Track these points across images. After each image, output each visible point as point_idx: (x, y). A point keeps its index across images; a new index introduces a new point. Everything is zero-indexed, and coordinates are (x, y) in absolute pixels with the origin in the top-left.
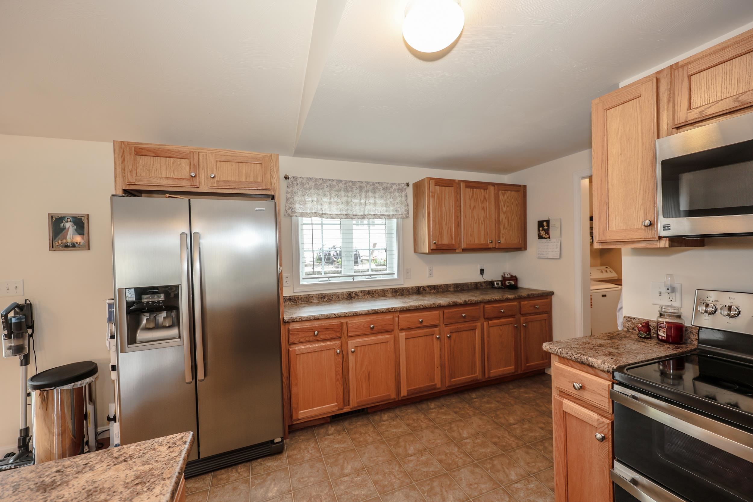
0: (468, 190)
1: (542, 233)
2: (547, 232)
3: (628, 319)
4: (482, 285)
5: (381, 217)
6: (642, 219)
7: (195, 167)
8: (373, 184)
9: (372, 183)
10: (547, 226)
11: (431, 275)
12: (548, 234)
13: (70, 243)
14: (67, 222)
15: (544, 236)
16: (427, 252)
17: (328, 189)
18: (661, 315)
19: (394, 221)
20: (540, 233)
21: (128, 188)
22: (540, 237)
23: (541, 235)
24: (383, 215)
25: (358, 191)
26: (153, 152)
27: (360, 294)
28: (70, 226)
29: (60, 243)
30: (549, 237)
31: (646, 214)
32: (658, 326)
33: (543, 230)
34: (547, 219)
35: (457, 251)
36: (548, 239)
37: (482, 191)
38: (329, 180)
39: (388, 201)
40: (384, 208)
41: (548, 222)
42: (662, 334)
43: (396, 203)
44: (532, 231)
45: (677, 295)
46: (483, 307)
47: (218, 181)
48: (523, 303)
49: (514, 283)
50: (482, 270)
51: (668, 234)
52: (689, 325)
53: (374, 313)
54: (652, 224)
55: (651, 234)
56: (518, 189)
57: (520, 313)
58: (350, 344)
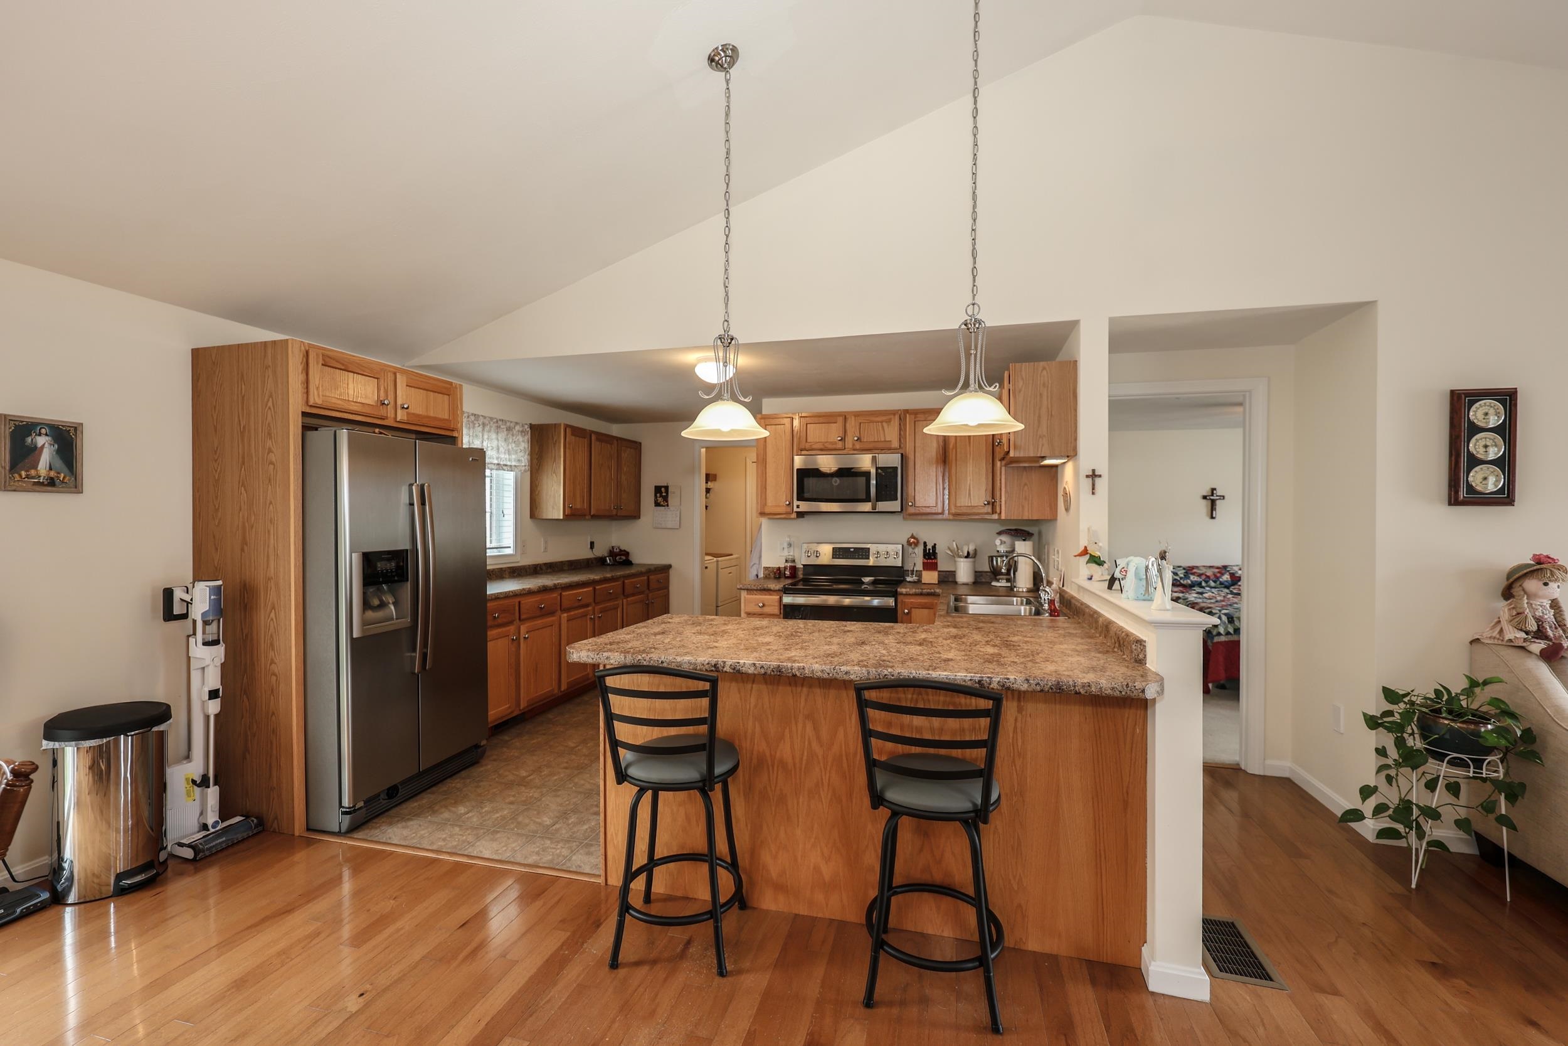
0: (598, 443)
1: (660, 500)
2: (666, 499)
3: (766, 569)
4: (592, 563)
5: (504, 468)
6: (783, 501)
7: (384, 391)
8: (497, 421)
9: (495, 420)
10: (665, 492)
11: (548, 549)
12: (667, 501)
13: (44, 477)
14: (40, 434)
15: (662, 503)
16: (562, 518)
18: (787, 561)
19: (513, 476)
20: (658, 500)
21: (308, 410)
22: (657, 504)
23: (659, 501)
24: (506, 465)
25: (480, 429)
26: (343, 365)
28: (45, 444)
29: (24, 477)
30: (668, 505)
31: (785, 498)
32: (785, 568)
33: (661, 496)
34: (666, 485)
35: (587, 517)
36: (666, 507)
37: (609, 445)
39: (510, 447)
40: (507, 456)
41: (667, 488)
42: (787, 573)
43: (519, 451)
44: (647, 497)
45: (792, 548)
46: (624, 582)
47: (408, 414)
48: (651, 577)
49: (624, 558)
50: (592, 544)
51: (798, 510)
52: (799, 566)
53: (544, 590)
54: (791, 504)
55: (789, 509)
56: (636, 447)
57: (648, 589)
58: (523, 629)
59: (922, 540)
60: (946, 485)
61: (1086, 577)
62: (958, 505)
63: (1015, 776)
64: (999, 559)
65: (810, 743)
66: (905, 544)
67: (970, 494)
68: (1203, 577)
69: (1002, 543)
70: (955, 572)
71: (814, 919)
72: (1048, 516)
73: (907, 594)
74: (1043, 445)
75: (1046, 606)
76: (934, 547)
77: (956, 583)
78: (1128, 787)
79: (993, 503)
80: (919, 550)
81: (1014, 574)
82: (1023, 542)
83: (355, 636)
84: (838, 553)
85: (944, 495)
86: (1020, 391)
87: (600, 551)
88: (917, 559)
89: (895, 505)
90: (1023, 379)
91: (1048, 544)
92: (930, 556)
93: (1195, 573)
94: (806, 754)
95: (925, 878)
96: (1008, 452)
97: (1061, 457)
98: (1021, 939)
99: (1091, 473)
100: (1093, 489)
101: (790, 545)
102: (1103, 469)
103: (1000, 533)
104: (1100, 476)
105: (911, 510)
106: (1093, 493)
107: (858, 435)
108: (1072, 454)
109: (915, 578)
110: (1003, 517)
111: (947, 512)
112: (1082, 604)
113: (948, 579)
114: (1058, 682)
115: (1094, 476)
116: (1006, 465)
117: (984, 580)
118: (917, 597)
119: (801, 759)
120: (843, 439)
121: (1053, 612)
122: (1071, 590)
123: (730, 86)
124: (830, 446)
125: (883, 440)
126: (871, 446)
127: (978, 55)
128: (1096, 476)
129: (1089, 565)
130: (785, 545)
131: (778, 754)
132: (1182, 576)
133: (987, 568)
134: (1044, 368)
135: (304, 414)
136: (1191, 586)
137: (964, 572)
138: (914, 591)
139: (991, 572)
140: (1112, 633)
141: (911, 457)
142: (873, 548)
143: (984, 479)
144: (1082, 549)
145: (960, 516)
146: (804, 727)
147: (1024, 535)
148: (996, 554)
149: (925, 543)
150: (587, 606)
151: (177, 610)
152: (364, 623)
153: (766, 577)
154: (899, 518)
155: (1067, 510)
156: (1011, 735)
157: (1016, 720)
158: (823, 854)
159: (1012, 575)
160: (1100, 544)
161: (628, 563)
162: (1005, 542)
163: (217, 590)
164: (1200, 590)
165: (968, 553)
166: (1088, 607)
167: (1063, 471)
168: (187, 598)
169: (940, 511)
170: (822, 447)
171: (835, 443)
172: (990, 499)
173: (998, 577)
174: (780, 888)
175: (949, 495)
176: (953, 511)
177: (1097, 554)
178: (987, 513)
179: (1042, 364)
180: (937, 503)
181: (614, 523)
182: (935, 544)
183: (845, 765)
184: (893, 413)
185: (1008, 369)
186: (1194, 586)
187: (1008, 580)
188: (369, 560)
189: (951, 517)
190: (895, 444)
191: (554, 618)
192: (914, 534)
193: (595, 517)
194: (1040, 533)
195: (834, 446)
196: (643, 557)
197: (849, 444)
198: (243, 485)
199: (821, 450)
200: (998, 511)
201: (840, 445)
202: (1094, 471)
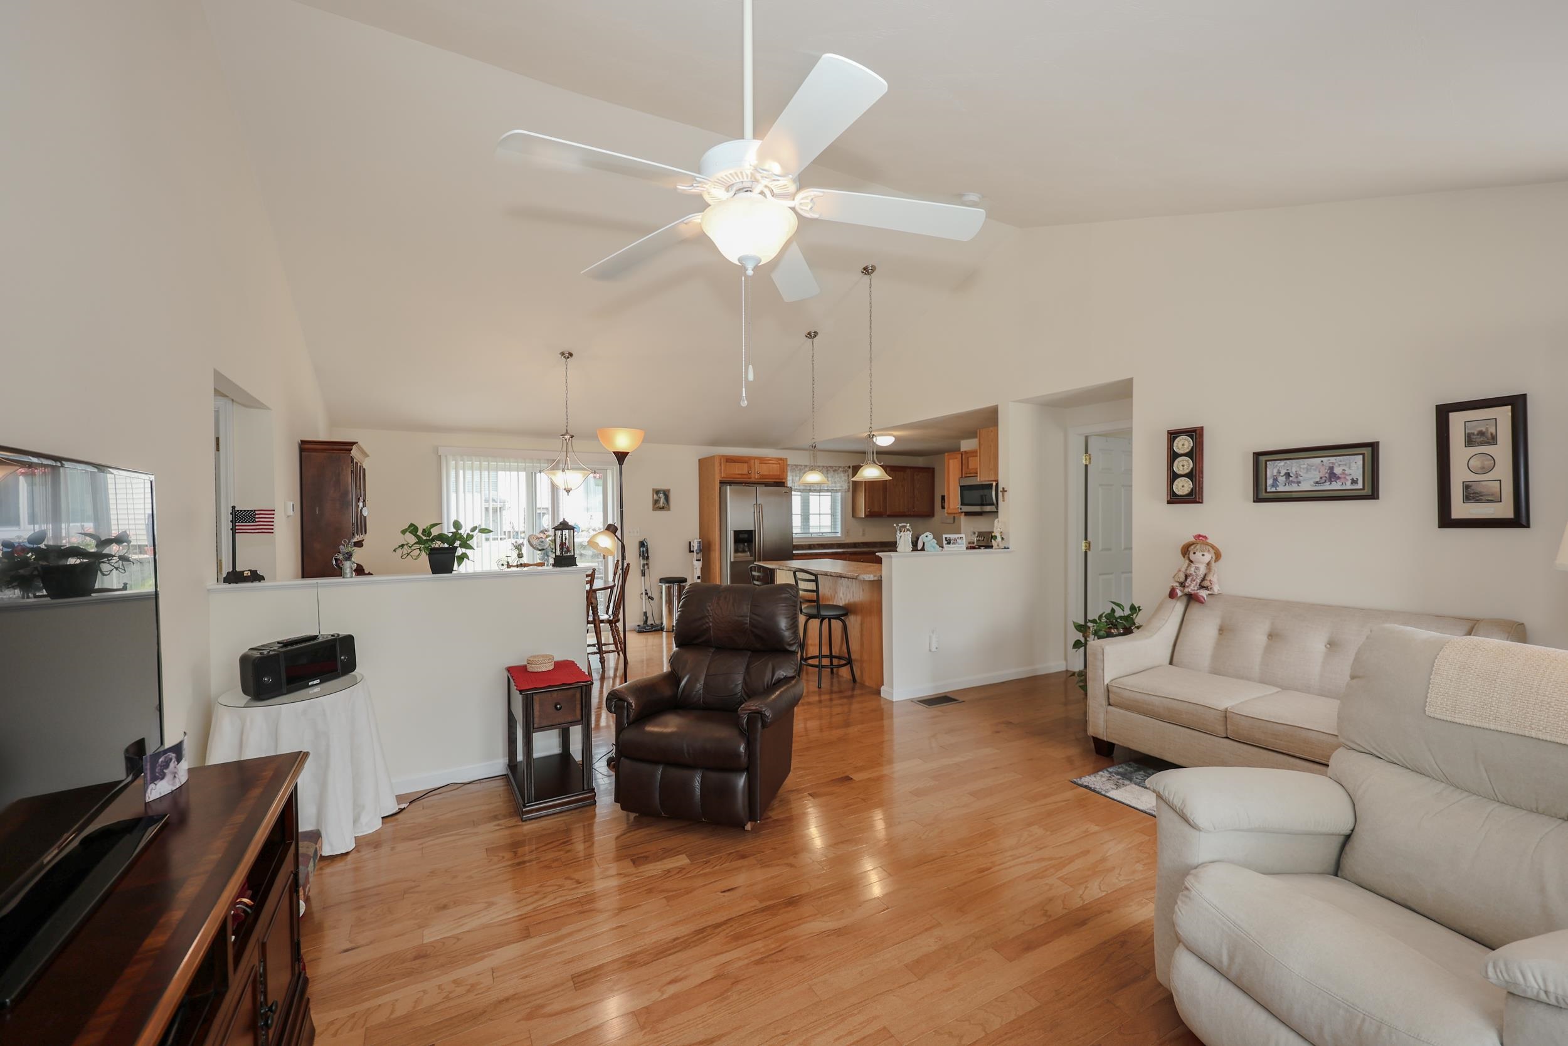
0: (892, 472)
7: (750, 468)
8: (827, 468)
11: (864, 534)
13: (662, 506)
14: (661, 493)
17: (798, 472)
19: (839, 495)
20: (943, 505)
22: (943, 508)
24: (829, 489)
27: (816, 546)
28: (662, 496)
29: (657, 506)
35: (884, 516)
37: (902, 473)
38: (799, 465)
39: (836, 480)
44: (938, 502)
47: (760, 475)
56: (927, 471)
83: (732, 560)
100: (1003, 498)
106: (1004, 501)
128: (1004, 491)
135: (721, 481)
151: (692, 549)
152: (735, 557)
163: (701, 543)
168: (694, 546)
188: (737, 534)
193: (889, 516)
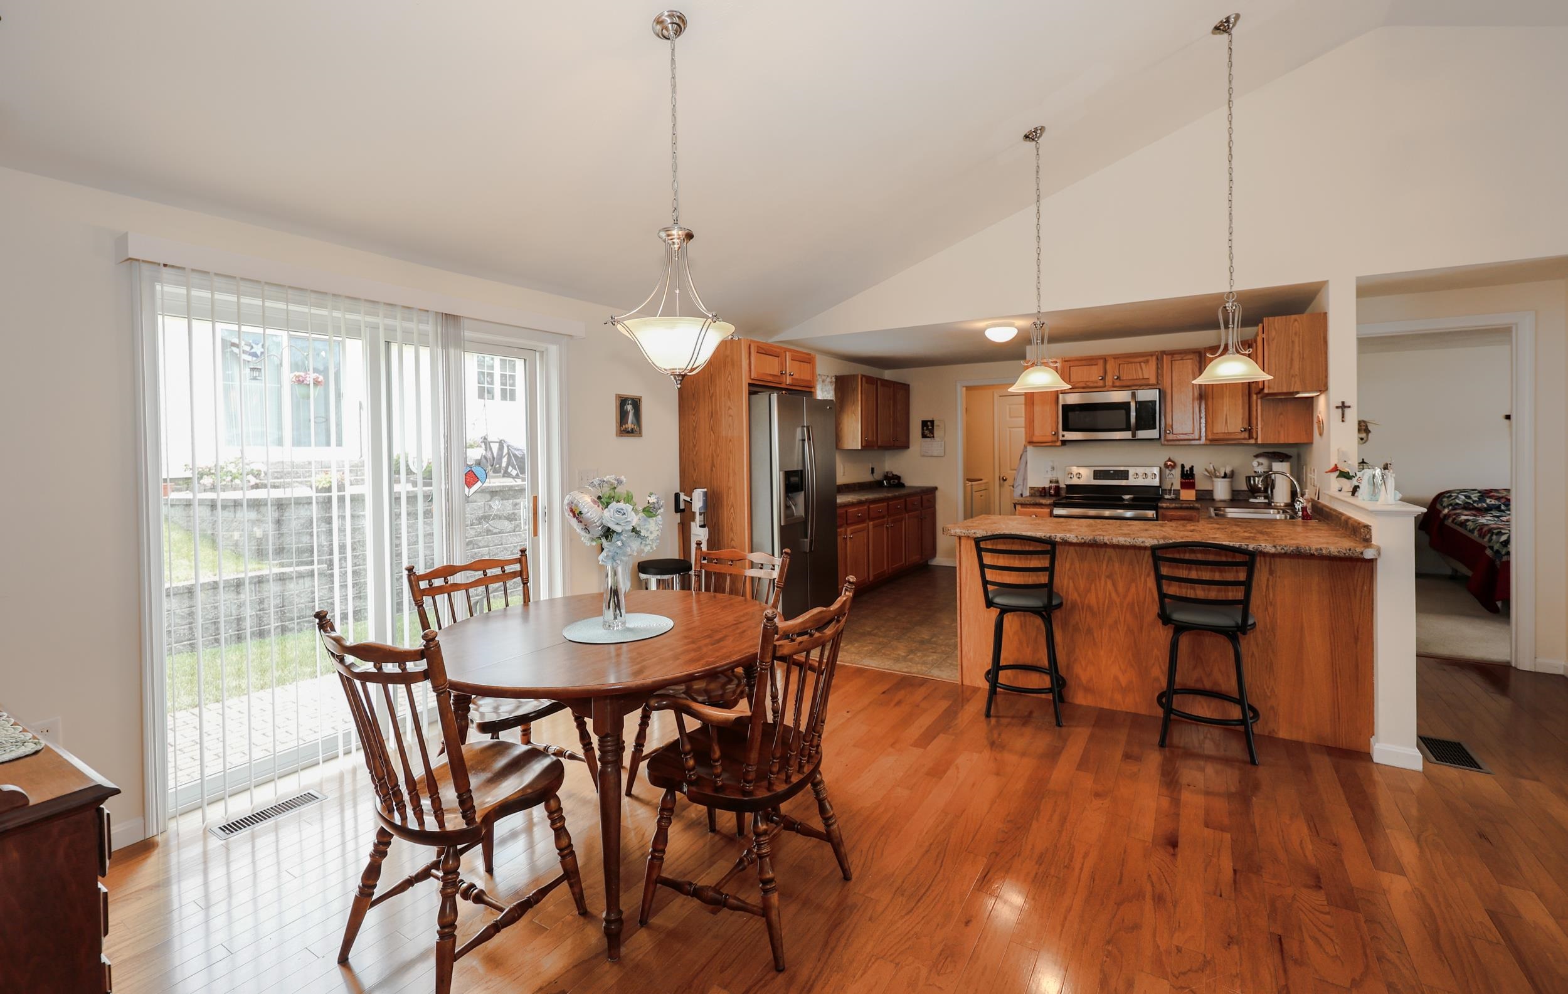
0: (881, 387)
2: (932, 431)
3: (1031, 488)
4: (873, 484)
6: (1050, 431)
7: (781, 365)
10: (931, 426)
12: (933, 433)
13: (630, 429)
14: (628, 403)
15: (928, 435)
16: (858, 448)
18: (1051, 482)
21: (752, 382)
22: (924, 436)
23: (925, 433)
26: (765, 351)
28: (630, 410)
29: (625, 428)
30: (934, 437)
31: (1052, 428)
32: (1050, 488)
33: (927, 429)
34: (931, 419)
36: (932, 439)
37: (888, 388)
41: (932, 422)
42: (1052, 492)
44: (916, 429)
45: (1055, 471)
46: (906, 501)
47: (793, 379)
48: (924, 497)
49: (896, 481)
50: (873, 469)
51: (1064, 439)
52: (1062, 486)
53: (860, 503)
54: (1056, 434)
55: (1054, 438)
56: (905, 388)
57: (922, 506)
58: (849, 530)
59: (1179, 462)
60: (1203, 415)
61: (1337, 489)
62: (1215, 432)
63: (1268, 618)
64: (1257, 479)
65: (1110, 594)
66: (1162, 466)
67: (1226, 422)
68: (1503, 500)
69: (1259, 464)
70: (1212, 491)
71: (1116, 712)
72: (1303, 439)
73: (1167, 508)
74: (1295, 382)
75: (1300, 513)
76: (1192, 469)
77: (1213, 500)
78: (1358, 628)
79: (1250, 430)
80: (1177, 472)
81: (1272, 492)
82: (1281, 463)
83: (782, 524)
84: (1098, 475)
85: (1200, 423)
86: (1273, 340)
87: (878, 476)
88: (1174, 479)
89: (1153, 434)
90: (1275, 329)
91: (1306, 465)
92: (1188, 478)
93: (1493, 496)
94: (1107, 601)
95: (1199, 686)
96: (1263, 389)
97: (1317, 391)
98: (1274, 730)
99: (1340, 405)
100: (1343, 417)
101: (1053, 468)
102: (1351, 400)
103: (1257, 456)
104: (1349, 407)
105: (1170, 437)
106: (1343, 421)
107: (1117, 374)
108: (1323, 389)
109: (1172, 496)
110: (1260, 441)
111: (1203, 438)
112: (1331, 509)
113: (1206, 497)
114: (1298, 548)
115: (1343, 407)
116: (1261, 398)
117: (1241, 498)
118: (1177, 511)
119: (1104, 605)
120: (1103, 379)
121: (1305, 517)
122: (1324, 501)
123: (1039, 152)
124: (1092, 385)
125: (1141, 377)
126: (1129, 383)
127: (1232, 118)
128: (1345, 407)
129: (1339, 479)
130: (1049, 469)
131: (1086, 602)
132: (1476, 499)
133: (1244, 487)
134: (1296, 320)
135: (750, 385)
136: (1489, 509)
137: (1221, 490)
138: (1174, 505)
139: (1249, 490)
140: (1350, 526)
141: (1169, 391)
142: (1132, 471)
143: (1240, 411)
144: (1332, 466)
145: (1215, 442)
146: (1106, 583)
147: (1282, 457)
148: (1254, 474)
149: (1183, 466)
150: (883, 517)
151: (682, 506)
152: (785, 517)
153: (1032, 495)
154: (1157, 443)
155: (1321, 434)
156: (1264, 590)
157: (1268, 580)
158: (1120, 668)
159: (1269, 492)
160: (1349, 462)
161: (902, 486)
162: (1262, 464)
163: (705, 494)
164: (1498, 514)
165: (1225, 474)
166: (1336, 511)
167: (1317, 402)
168: (688, 499)
169: (1197, 437)
170: (1084, 385)
171: (1096, 382)
172: (1246, 426)
173: (1256, 495)
174: (1088, 690)
175: (1206, 424)
176: (1210, 437)
177: (1347, 470)
178: (1245, 439)
179: (1293, 317)
180: (1193, 430)
181: (887, 453)
182: (1192, 467)
183: (1137, 609)
184: (1151, 354)
185: (1262, 323)
186: (1491, 510)
187: (1266, 498)
188: (788, 474)
189: (1208, 442)
190: (1153, 381)
191: (864, 525)
192: (1172, 458)
193: (879, 447)
194: (1299, 456)
195: (1095, 385)
196: (914, 479)
197: (1109, 382)
198: (712, 430)
199: (1084, 388)
200: (1255, 436)
201: (1101, 383)
202: (1343, 403)
